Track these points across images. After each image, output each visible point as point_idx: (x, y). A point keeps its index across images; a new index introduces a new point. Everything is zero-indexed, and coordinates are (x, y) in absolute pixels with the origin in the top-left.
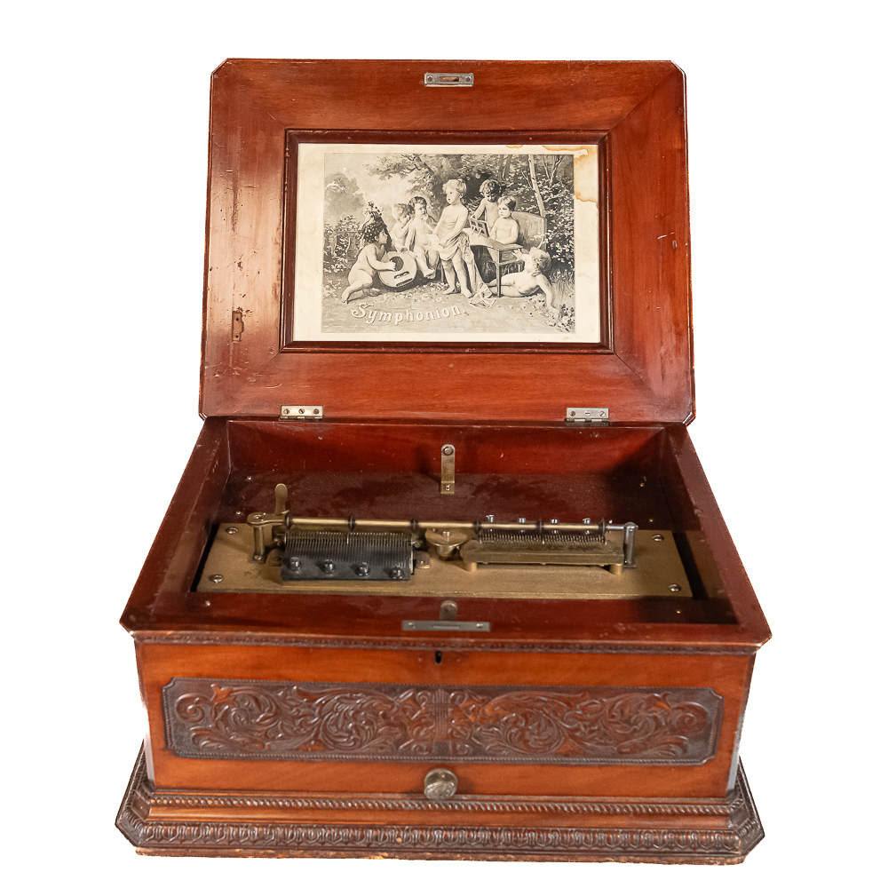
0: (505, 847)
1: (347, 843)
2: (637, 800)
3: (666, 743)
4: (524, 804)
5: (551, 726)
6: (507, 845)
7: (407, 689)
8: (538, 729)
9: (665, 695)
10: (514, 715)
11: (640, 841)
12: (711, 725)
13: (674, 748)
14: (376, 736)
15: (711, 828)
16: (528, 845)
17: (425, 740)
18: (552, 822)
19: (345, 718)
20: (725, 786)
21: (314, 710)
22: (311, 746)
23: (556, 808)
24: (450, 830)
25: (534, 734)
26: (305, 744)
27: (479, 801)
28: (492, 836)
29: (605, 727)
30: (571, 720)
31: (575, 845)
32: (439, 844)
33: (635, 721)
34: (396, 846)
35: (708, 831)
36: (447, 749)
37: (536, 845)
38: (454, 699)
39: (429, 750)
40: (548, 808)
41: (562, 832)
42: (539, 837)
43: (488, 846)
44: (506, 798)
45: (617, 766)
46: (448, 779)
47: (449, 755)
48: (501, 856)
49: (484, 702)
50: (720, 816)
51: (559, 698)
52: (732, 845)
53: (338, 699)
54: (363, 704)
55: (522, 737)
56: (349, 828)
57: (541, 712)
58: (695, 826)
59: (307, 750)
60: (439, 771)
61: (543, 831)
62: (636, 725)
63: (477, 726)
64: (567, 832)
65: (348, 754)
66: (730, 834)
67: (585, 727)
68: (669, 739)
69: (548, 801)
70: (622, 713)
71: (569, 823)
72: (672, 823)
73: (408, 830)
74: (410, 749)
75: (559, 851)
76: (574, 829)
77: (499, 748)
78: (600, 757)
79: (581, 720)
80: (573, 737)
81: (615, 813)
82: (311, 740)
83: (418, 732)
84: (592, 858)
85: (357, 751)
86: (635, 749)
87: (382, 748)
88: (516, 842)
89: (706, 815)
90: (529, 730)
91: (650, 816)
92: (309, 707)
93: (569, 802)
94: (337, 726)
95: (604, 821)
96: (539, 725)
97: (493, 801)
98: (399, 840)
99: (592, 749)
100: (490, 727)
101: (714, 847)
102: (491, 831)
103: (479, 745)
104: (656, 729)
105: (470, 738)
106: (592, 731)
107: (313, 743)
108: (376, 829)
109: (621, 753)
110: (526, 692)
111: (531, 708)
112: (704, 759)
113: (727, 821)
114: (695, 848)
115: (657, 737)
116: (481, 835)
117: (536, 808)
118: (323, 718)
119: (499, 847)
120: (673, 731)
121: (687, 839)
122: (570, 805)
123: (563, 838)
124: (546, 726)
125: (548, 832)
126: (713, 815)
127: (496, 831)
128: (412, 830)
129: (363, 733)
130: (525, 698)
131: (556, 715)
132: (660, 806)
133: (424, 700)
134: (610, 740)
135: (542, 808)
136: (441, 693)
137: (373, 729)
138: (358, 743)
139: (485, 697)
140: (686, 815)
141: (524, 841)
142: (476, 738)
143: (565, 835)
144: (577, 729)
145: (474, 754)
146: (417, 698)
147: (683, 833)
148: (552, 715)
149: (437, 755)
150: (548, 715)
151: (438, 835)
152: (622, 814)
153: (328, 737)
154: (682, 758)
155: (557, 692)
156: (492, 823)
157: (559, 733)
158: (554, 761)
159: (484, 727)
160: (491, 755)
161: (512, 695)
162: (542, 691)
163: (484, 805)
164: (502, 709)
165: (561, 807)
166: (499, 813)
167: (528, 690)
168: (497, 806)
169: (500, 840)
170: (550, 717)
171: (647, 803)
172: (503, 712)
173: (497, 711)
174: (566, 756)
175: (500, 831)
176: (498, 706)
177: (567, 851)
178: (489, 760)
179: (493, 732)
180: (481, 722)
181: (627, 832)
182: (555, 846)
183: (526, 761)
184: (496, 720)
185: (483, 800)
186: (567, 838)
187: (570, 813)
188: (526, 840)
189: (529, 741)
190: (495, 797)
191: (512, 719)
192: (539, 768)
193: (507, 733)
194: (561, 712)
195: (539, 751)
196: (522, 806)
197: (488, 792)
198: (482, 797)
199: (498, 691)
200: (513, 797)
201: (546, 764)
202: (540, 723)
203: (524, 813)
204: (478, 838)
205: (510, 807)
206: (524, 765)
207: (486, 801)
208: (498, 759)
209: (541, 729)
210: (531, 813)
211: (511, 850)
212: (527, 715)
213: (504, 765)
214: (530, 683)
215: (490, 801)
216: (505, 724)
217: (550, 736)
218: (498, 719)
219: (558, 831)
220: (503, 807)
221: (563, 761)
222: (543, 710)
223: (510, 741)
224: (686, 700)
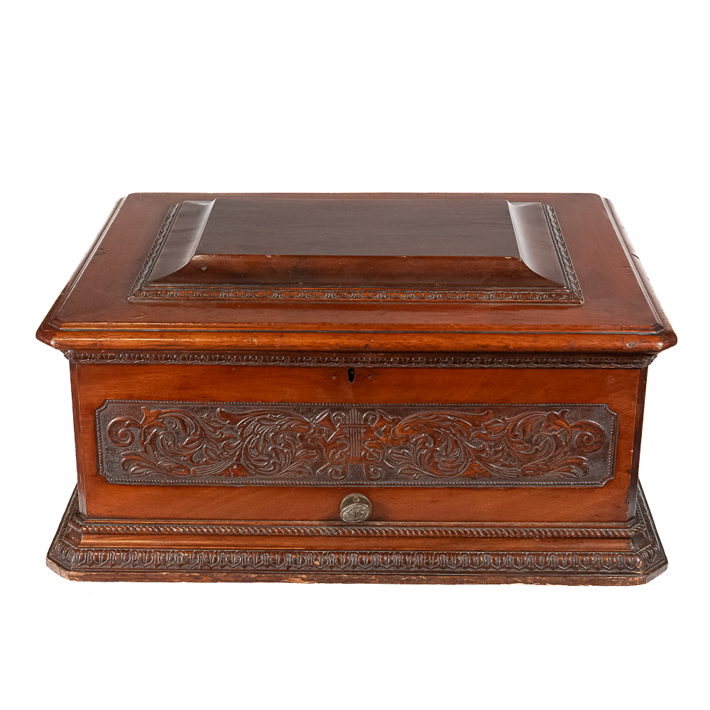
0: (417, 569)
1: (268, 566)
2: (542, 524)
3: (567, 464)
4: (435, 529)
5: (458, 447)
6: (420, 567)
7: (323, 409)
8: (446, 451)
9: (563, 413)
10: (423, 435)
11: (546, 563)
12: (608, 443)
13: (575, 469)
14: (294, 459)
15: (614, 550)
16: (438, 566)
17: (339, 464)
18: (462, 546)
19: (265, 440)
20: (626, 510)
21: (237, 432)
22: (233, 470)
23: (465, 532)
24: (365, 554)
25: (442, 456)
26: (227, 469)
27: (393, 526)
28: (405, 559)
29: (508, 447)
30: (477, 440)
31: (483, 567)
32: (354, 566)
33: (536, 441)
34: (314, 568)
35: (610, 553)
36: (361, 472)
37: (447, 567)
38: (366, 420)
39: (344, 473)
40: (458, 532)
41: (471, 555)
42: (449, 559)
43: (401, 569)
44: (418, 524)
45: (522, 489)
46: (362, 501)
47: (363, 480)
48: (414, 578)
49: (395, 422)
50: (622, 538)
51: (465, 417)
52: (634, 565)
53: (258, 420)
54: (281, 426)
55: (432, 457)
56: (269, 553)
57: (448, 432)
58: (598, 548)
59: (230, 475)
60: (354, 495)
61: (453, 555)
62: (538, 445)
63: (389, 448)
64: (476, 555)
65: (268, 479)
66: (632, 555)
67: (490, 447)
68: (570, 458)
69: (458, 526)
70: (524, 432)
71: (478, 546)
72: (576, 546)
73: (325, 554)
74: (326, 472)
75: (469, 572)
76: (483, 553)
77: (409, 471)
78: (505, 480)
79: (486, 441)
80: (479, 458)
81: (522, 538)
82: (232, 466)
83: (334, 453)
84: (501, 578)
85: (278, 476)
86: (538, 470)
87: (300, 472)
88: (427, 563)
89: (609, 538)
90: (437, 451)
91: (556, 539)
92: (232, 428)
93: (478, 527)
94: (257, 449)
95: (511, 545)
96: (447, 447)
97: (406, 526)
98: (317, 563)
99: (498, 471)
100: (401, 449)
101: (617, 567)
102: (404, 554)
103: (391, 468)
104: (556, 449)
105: (382, 461)
106: (496, 452)
107: (235, 467)
108: (295, 554)
109: (526, 475)
110: (434, 412)
111: (439, 428)
112: (604, 480)
113: (629, 543)
114: (598, 569)
115: (558, 458)
116: (396, 558)
117: (446, 532)
118: (244, 440)
119: (412, 570)
120: (573, 450)
121: (591, 560)
122: (479, 530)
123: (472, 560)
124: (453, 446)
125: (458, 554)
126: (615, 538)
127: (409, 554)
128: (329, 554)
129: (281, 456)
130: (432, 417)
131: (462, 434)
132: (565, 530)
133: (339, 420)
134: (514, 462)
135: (453, 532)
136: (354, 413)
137: (292, 452)
138: (277, 468)
139: (395, 418)
140: (590, 538)
141: (436, 563)
142: (388, 461)
143: (474, 558)
144: (483, 450)
145: (386, 479)
146: (332, 419)
147: (587, 555)
148: (458, 435)
149: (352, 480)
150: (454, 435)
151: (354, 559)
152: (529, 538)
153: (249, 460)
154: (584, 480)
155: (462, 410)
156: (405, 547)
157: (466, 454)
158: (463, 485)
159: (396, 449)
160: (403, 479)
161: (421, 414)
162: (448, 409)
163: (398, 531)
164: (412, 430)
165: (471, 531)
166: (411, 537)
167: (435, 409)
168: (410, 531)
169: (412, 563)
170: (457, 437)
171: (553, 527)
172: (412, 433)
173: (407, 431)
174: (474, 479)
175: (413, 555)
176: (407, 426)
177: (476, 572)
178: (401, 485)
179: (403, 454)
180: (392, 443)
181: (533, 555)
182: (465, 568)
183: (436, 485)
184: (407, 441)
185: (396, 526)
186: (476, 561)
187: (480, 537)
188: (437, 562)
189: (438, 463)
190: (408, 523)
191: (421, 440)
192: (448, 491)
193: (417, 455)
194: (467, 432)
195: (448, 473)
196: (433, 531)
197: (401, 518)
198: (395, 523)
199: (407, 410)
200: (425, 523)
201: (455, 488)
202: (447, 443)
203: (435, 537)
204: (391, 561)
205: (422, 532)
206: (434, 488)
207: (399, 526)
208: (409, 483)
209: (449, 450)
210: (442, 537)
211: (423, 572)
212: (436, 436)
213: (415, 489)
214: (437, 401)
215: (403, 526)
216: (415, 446)
217: (457, 458)
218: (408, 440)
219: (467, 554)
220: (416, 532)
221: (470, 484)
222: (450, 430)
223: (420, 464)
224: (583, 417)
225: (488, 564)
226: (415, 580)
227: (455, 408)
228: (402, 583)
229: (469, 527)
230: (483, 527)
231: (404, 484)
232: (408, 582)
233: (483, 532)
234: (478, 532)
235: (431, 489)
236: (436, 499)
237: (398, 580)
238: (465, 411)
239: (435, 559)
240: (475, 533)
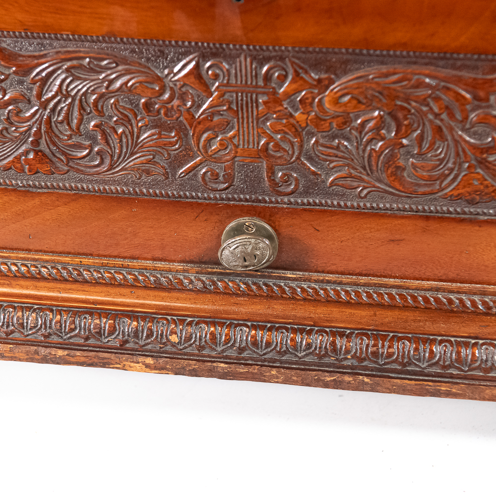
0: (355, 363)
1: (87, 339)
4: (394, 292)
5: (443, 138)
6: (362, 360)
7: (185, 54)
8: (420, 147)
10: (376, 113)
14: (135, 147)
16: (395, 361)
17: (218, 160)
18: (442, 326)
19: (82, 108)
21: (31, 89)
22: (27, 161)
23: (450, 301)
24: (263, 328)
25: (413, 156)
26: (18, 158)
27: (316, 281)
28: (333, 343)
30: (479, 129)
31: (479, 368)
32: (241, 350)
34: (169, 348)
36: (259, 180)
37: (410, 363)
38: (267, 77)
39: (229, 178)
40: (437, 300)
41: (458, 344)
42: (416, 349)
43: (326, 360)
44: (363, 280)
46: (260, 233)
47: (264, 193)
48: (347, 378)
49: (322, 85)
51: (459, 81)
53: (67, 70)
54: (111, 82)
55: (392, 157)
56: (91, 314)
57: (425, 109)
59: (23, 171)
60: (246, 220)
61: (425, 341)
63: (312, 134)
64: (467, 345)
65: (91, 181)
69: (438, 290)
71: (473, 329)
73: (190, 324)
74: (195, 175)
75: (452, 376)
76: (481, 342)
77: (349, 182)
80: (483, 163)
82: (26, 153)
83: (209, 141)
85: (108, 176)
87: (148, 172)
88: (375, 354)
90: (403, 146)
92: (21, 83)
93: (475, 294)
94: (69, 124)
96: (421, 138)
97: (340, 283)
98: (174, 339)
100: (334, 137)
102: (334, 334)
103: (314, 173)
105: (298, 158)
107: (31, 156)
108: (136, 318)
110: (399, 67)
111: (407, 100)
116: (318, 340)
117: (414, 298)
118: (44, 105)
119: (345, 363)
122: (476, 298)
123: (458, 353)
124: (434, 137)
125: (433, 342)
127: (342, 335)
128: (198, 323)
129: (114, 140)
130: (395, 78)
131: (451, 115)
133: (216, 77)
135: (426, 300)
136: (244, 62)
137: (132, 134)
138: (107, 161)
139: (324, 76)
141: (390, 355)
142: (310, 159)
143: (463, 351)
144: (490, 149)
145: (306, 193)
146: (204, 73)
148: (444, 116)
149: (242, 192)
150: (437, 115)
151: (243, 335)
153: (54, 144)
155: (454, 67)
156: (337, 321)
157: (458, 154)
158: (449, 212)
159: (323, 137)
160: (336, 195)
161: (371, 72)
162: (426, 64)
163: (325, 290)
164: (355, 102)
165: (461, 301)
166: (348, 304)
167: (400, 63)
168: (347, 292)
169: (348, 351)
170: (442, 120)
172: (355, 107)
173: (345, 104)
174: (471, 202)
175: (349, 337)
176: (347, 94)
177: (465, 378)
178: (333, 205)
179: (337, 148)
180: (317, 126)
182: (444, 367)
183: (399, 209)
184: (345, 123)
185: (322, 281)
186: (467, 355)
187: (476, 313)
188: (393, 353)
189: (404, 169)
190: (344, 278)
191: (371, 124)
192: (421, 224)
193: (364, 151)
194: (462, 111)
195: (422, 190)
196: (390, 295)
197: (333, 268)
198: (321, 276)
199: (346, 62)
200: (375, 280)
201: (434, 218)
202: (423, 132)
203: (392, 307)
204: (309, 346)
205: (369, 296)
206: (395, 217)
207: (328, 282)
208: (349, 204)
209: (426, 145)
210: (406, 308)
211: (366, 368)
212: (400, 115)
213: (359, 214)
214: (404, 45)
215: (335, 283)
216: (360, 133)
217: (442, 160)
218: (347, 121)
219: (450, 342)
220: (358, 294)
221: (464, 213)
222: (428, 105)
223: (368, 168)
225: (489, 364)
226: (349, 382)
227: (441, 63)
228: (326, 385)
229: (458, 292)
230: (484, 293)
231: (339, 205)
232: (337, 385)
233: (484, 303)
234: (474, 303)
235: (390, 216)
236: (398, 237)
237: (318, 380)
238: (459, 68)
239: (389, 347)
240: (468, 304)
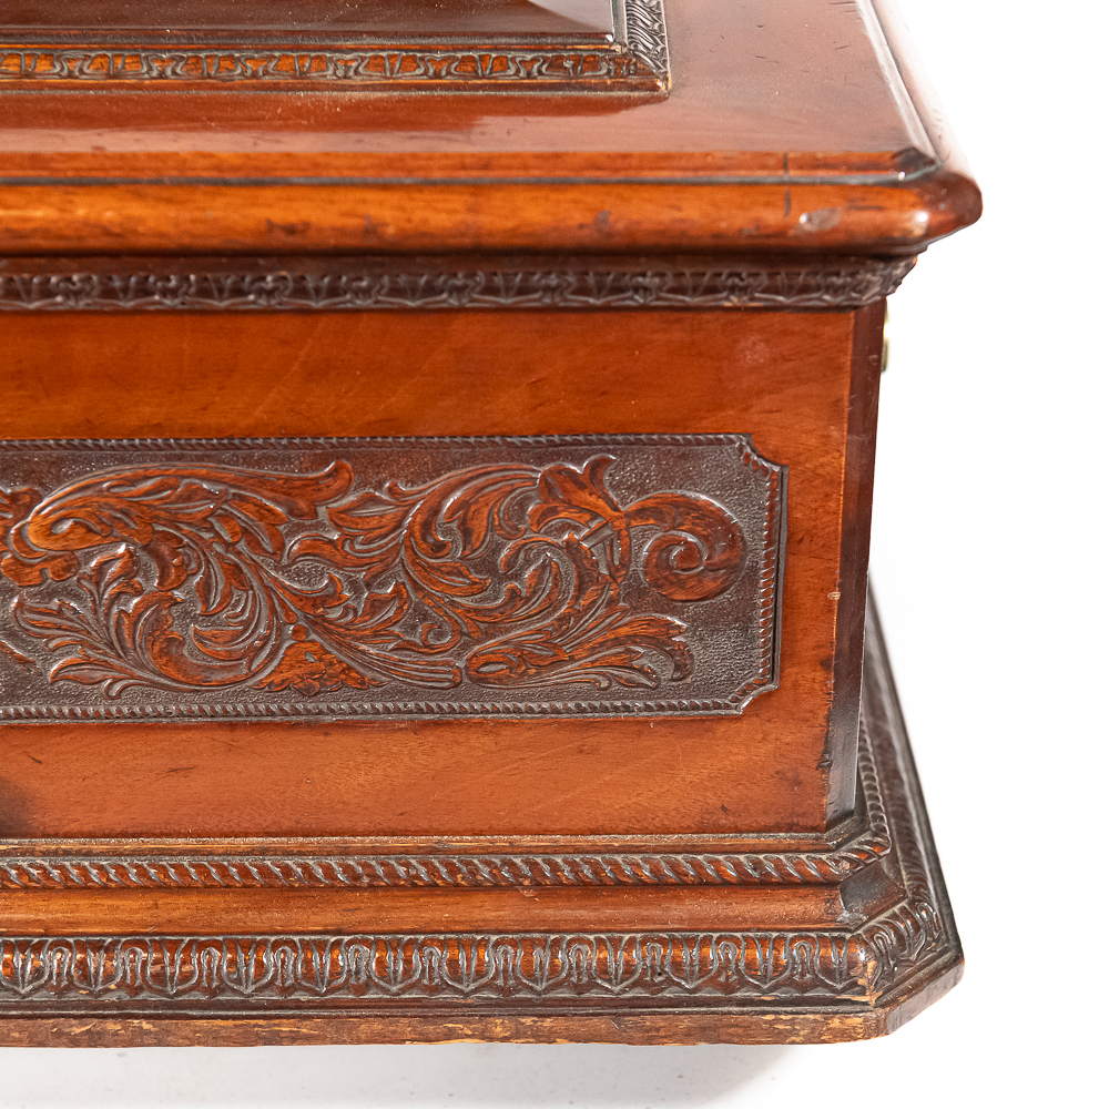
0: (125, 996)
2: (544, 841)
3: (617, 642)
4: (186, 861)
5: (245, 585)
6: (136, 990)
8: (206, 601)
9: (595, 468)
10: (122, 549)
11: (554, 970)
12: (754, 569)
13: (646, 658)
15: (780, 925)
16: (196, 987)
18: (276, 917)
20: (823, 790)
23: (287, 871)
25: (194, 619)
27: (44, 854)
28: (83, 965)
29: (417, 587)
30: (305, 564)
31: (345, 986)
33: (510, 564)
35: (767, 934)
37: (222, 989)
40: (264, 871)
41: (306, 946)
42: (232, 963)
43: (72, 996)
44: (130, 844)
45: (470, 725)
48: (112, 1026)
49: (20, 505)
50: (808, 883)
51: (262, 482)
52: (847, 975)
55: (158, 623)
57: (207, 536)
58: (728, 919)
61: (246, 947)
62: (517, 577)
63: (12, 592)
64: (321, 946)
66: (839, 941)
67: (354, 586)
68: (626, 624)
69: (264, 852)
70: (467, 533)
71: (331, 917)
72: (656, 912)
75: (299, 1005)
76: (346, 938)
77: (86, 671)
78: (414, 695)
79: (339, 566)
80: (320, 624)
81: (477, 887)
84: (403, 1025)
86: (523, 661)
88: (159, 978)
89: (765, 884)
90: (175, 602)
91: (591, 888)
93: (330, 854)
95: (440, 911)
96: (205, 589)
97: (88, 854)
99: (387, 667)
100: (50, 595)
101: (790, 982)
102: (82, 947)
103: (22, 661)
104: (580, 589)
106: (376, 605)
109: (481, 680)
110: (153, 467)
111: (173, 522)
112: (744, 693)
113: (832, 901)
114: (728, 988)
115: (589, 620)
116: (54, 960)
117: (223, 870)
119: (107, 998)
120: (636, 594)
121: (704, 961)
122: (333, 862)
123: (307, 962)
124: (228, 584)
125: (261, 945)
126: (787, 883)
127: (97, 947)
130: (148, 484)
131: (255, 544)
132: (619, 858)
134: (440, 635)
135: (244, 872)
139: (21, 488)
140: (702, 885)
141: (186, 977)
142: (12, 635)
143: (316, 957)
144: (327, 599)
145: (11, 696)
147: (690, 942)
148: (242, 546)
150: (228, 546)
152: (496, 887)
154: (676, 693)
155: (248, 461)
156: (86, 923)
157: (273, 611)
158: (270, 713)
159: (33, 596)
160: (65, 696)
161: (106, 476)
162: (200, 459)
163: (62, 868)
164: (81, 531)
165: (306, 868)
166: (105, 890)
167: (154, 459)
168: (101, 868)
169: (109, 977)
170: (239, 554)
171: (578, 851)
172: (82, 540)
173: (65, 536)
174: (306, 693)
175: (109, 949)
176: (66, 518)
177: (322, 1006)
178: (62, 716)
179: (59, 613)
180: (17, 577)
181: (514, 944)
182: (285, 990)
183: (181, 714)
184: (67, 569)
185: (55, 853)
186: (323, 966)
187: (334, 888)
188: (192, 973)
189: (182, 643)
190: (96, 845)
191: (114, 568)
192: (224, 736)
193: (107, 615)
194: (272, 536)
195: (219, 677)
196: (179, 868)
197: (74, 827)
198: (53, 843)
199: (58, 463)
200: (150, 843)
201: (244, 724)
202: (207, 576)
203: (184, 889)
204: (38, 972)
205: (142, 872)
206: (176, 728)
207: (67, 853)
208: (91, 710)
209: (215, 600)
210: (209, 888)
211: (144, 1004)
212: (165, 550)
213: (110, 726)
214: (158, 429)
215: (78, 853)
216: (98, 584)
217: (246, 624)
218: (71, 564)
219: (292, 944)
220: (122, 871)
221: (297, 713)
222: (211, 529)
223: (117, 646)
224: (667, 481)
225: (363, 978)
226: (116, 1033)
227: (227, 455)
228: (75, 1042)
229: (300, 854)
230: (346, 852)
231: (73, 714)
232: (94, 1040)
233: (347, 869)
234: (328, 871)
235: (165, 727)
236: (183, 763)
237: (59, 1034)
238: (258, 463)
239: (184, 963)
240: (319, 872)
